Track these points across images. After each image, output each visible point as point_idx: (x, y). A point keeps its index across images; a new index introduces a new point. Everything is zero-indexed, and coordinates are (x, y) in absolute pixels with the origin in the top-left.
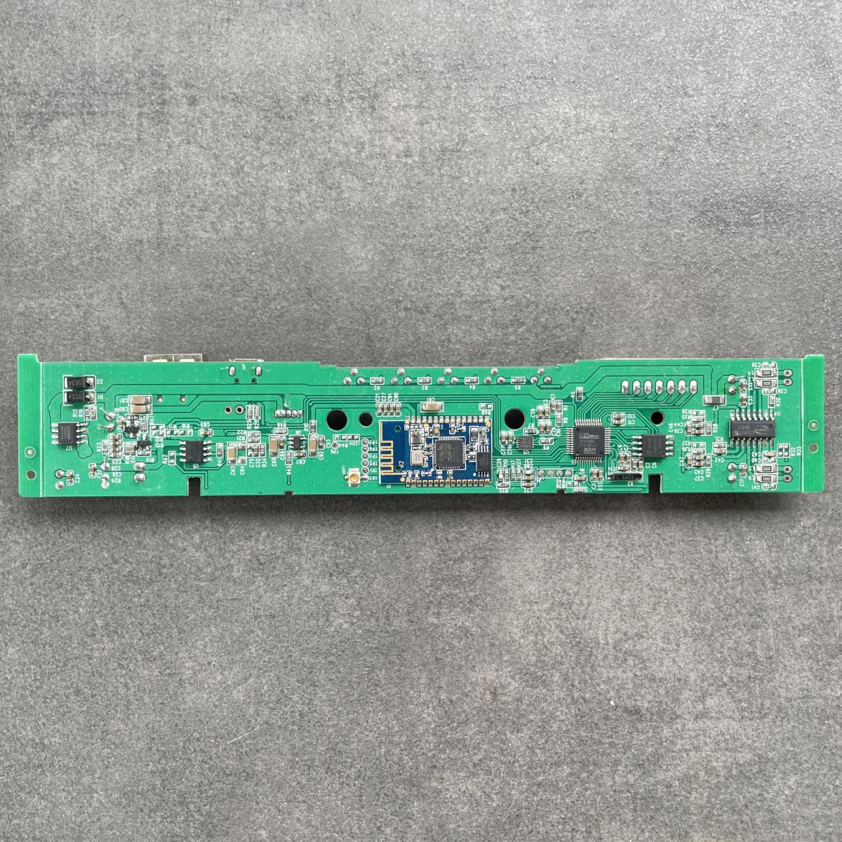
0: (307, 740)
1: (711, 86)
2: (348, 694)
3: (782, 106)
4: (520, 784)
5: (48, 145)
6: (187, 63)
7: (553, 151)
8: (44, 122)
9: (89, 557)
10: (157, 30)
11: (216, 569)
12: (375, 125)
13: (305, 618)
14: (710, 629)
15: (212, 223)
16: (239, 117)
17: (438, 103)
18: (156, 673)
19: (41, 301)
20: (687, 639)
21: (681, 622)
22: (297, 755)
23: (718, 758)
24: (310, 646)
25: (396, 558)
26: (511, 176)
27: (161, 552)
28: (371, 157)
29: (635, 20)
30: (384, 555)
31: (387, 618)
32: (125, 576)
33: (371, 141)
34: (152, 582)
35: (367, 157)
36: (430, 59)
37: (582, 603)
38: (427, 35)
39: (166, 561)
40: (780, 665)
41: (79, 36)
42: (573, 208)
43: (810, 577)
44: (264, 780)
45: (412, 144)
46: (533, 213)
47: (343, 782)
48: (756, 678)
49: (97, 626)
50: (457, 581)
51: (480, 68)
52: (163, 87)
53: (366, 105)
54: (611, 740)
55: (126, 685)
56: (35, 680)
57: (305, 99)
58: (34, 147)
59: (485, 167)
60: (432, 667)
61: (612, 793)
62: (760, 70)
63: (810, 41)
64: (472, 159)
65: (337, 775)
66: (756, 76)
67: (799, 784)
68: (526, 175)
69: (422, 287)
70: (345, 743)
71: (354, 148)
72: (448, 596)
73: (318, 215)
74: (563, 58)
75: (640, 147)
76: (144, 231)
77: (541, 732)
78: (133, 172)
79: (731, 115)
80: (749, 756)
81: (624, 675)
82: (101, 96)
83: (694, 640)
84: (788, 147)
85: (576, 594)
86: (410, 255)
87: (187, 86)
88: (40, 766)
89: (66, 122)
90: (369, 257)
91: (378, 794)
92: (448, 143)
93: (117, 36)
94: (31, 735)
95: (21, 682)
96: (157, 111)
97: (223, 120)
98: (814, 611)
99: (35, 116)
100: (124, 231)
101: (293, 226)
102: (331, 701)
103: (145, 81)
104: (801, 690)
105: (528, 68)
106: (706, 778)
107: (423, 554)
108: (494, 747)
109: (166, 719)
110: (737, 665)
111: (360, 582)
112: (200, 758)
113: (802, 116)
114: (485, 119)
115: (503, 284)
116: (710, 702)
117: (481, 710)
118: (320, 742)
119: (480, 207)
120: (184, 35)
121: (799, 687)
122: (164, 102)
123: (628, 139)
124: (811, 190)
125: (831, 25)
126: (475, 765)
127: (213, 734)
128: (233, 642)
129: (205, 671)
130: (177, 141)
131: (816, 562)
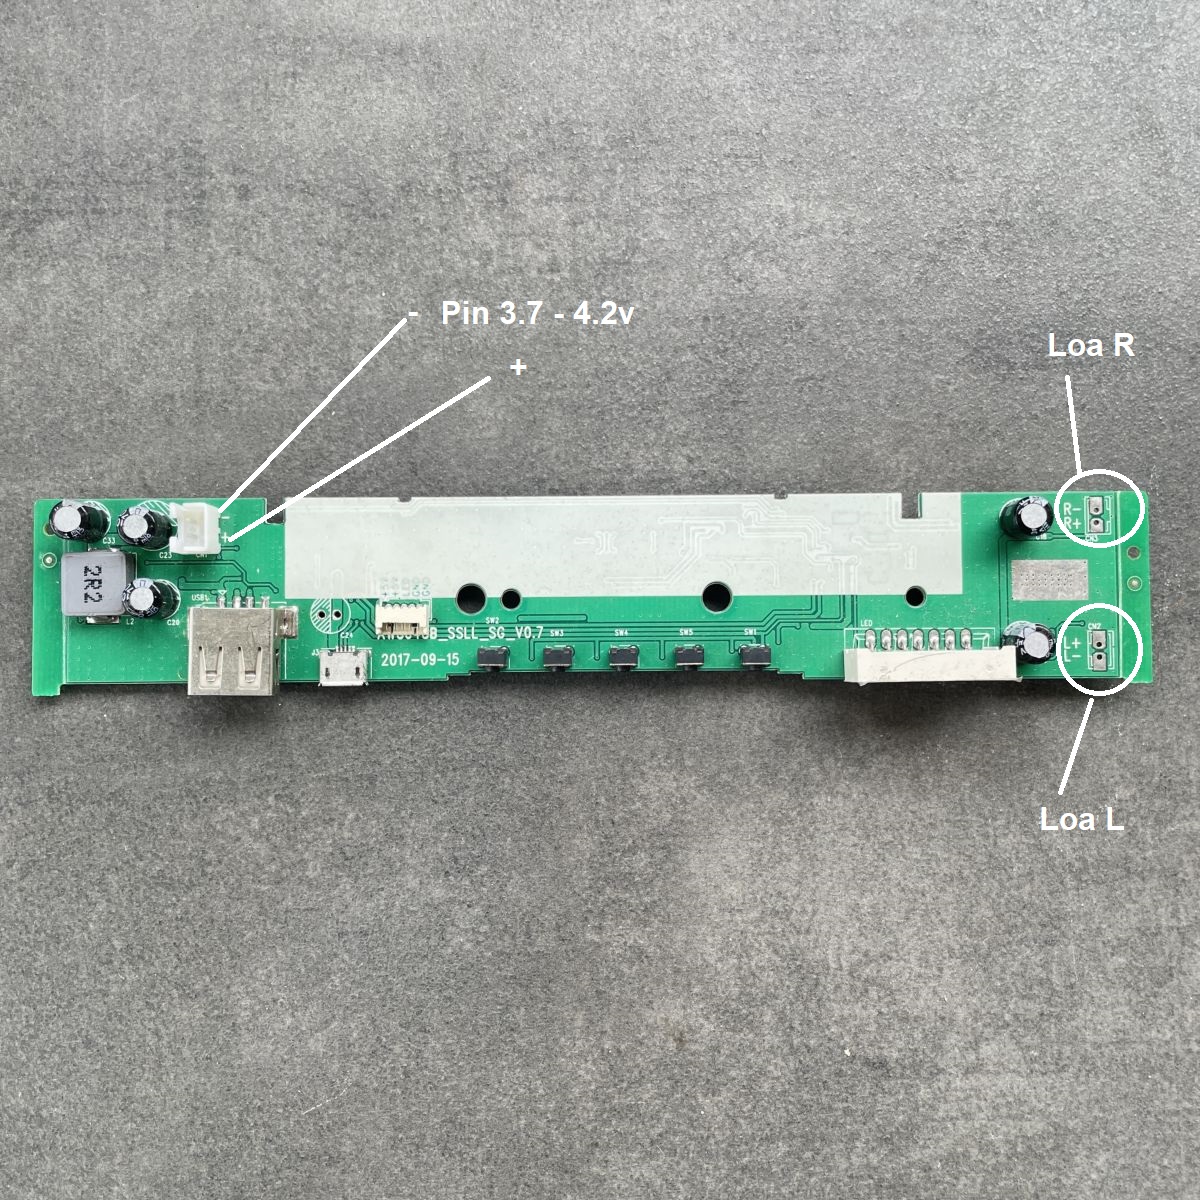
0: (414, 1109)
1: (988, 166)
2: (472, 1044)
3: (1091, 194)
4: (717, 1168)
5: (37, 258)
6: (235, 137)
7: (762, 261)
8: (31, 224)
9: (103, 850)
10: (191, 90)
11: (284, 867)
12: (506, 225)
13: (411, 935)
14: (986, 946)
15: (274, 369)
16: (310, 215)
17: (597, 194)
18: (200, 1014)
19: (29, 483)
20: (953, 961)
21: (945, 936)
22: (400, 1128)
23: (997, 1129)
24: (418, 975)
25: (539, 848)
26: (702, 300)
27: (205, 842)
28: (501, 272)
29: (879, 72)
30: (523, 844)
31: (528, 934)
32: (153, 877)
33: (501, 249)
34: (191, 886)
35: (495, 273)
36: (585, 129)
37: (804, 911)
38: (582, 95)
39: (211, 855)
40: (1085, 996)
41: (79, 98)
42: (790, 345)
43: (1128, 870)
44: (355, 1166)
45: (560, 253)
46: (734, 352)
47: (466, 1168)
48: (1051, 1015)
49: (115, 949)
50: (626, 880)
51: (656, 142)
52: (201, 173)
53: (493, 196)
54: (845, 1105)
55: (156, 1033)
56: (28, 1026)
57: (405, 189)
58: (17, 261)
59: (665, 286)
60: (592, 1003)
61: (846, 1180)
62: (1059, 143)
63: (1132, 99)
64: (645, 275)
65: (458, 1158)
66: (1053, 151)
67: (1112, 1165)
68: (723, 298)
69: (575, 459)
70: (469, 1112)
71: (477, 259)
72: (613, 902)
73: (425, 357)
74: (775, 127)
75: (887, 256)
76: (175, 381)
77: (746, 1094)
78: (160, 296)
79: (1017, 208)
80: (1040, 1126)
81: (865, 1012)
82: (113, 187)
83: (963, 963)
84: (1099, 255)
85: (797, 897)
86: (558, 414)
87: (236, 170)
88: (37, 1147)
89: (61, 225)
90: (500, 417)
91: (515, 1184)
92: (611, 252)
93: (133, 98)
94: (23, 1104)
95: (7, 1030)
96: (192, 208)
97: (288, 220)
98: (1134, 920)
99: (16, 216)
100: (147, 381)
101: (391, 374)
102: (449, 1053)
103: (174, 164)
104: (1115, 1031)
105: (726, 141)
106: (980, 1157)
107: (578, 842)
108: (679, 1115)
109: (214, 1079)
110: (1024, 997)
111: (488, 884)
112: (262, 1135)
113: (1119, 210)
114: (665, 216)
115: (692, 455)
116: (987, 1050)
117: (661, 1064)
118: (432, 1110)
119: (658, 345)
120: (232, 96)
121: (1112, 1027)
122: (203, 195)
123: (870, 244)
124: (1131, 316)
125: (1162, 74)
126: (652, 1143)
127: (281, 1101)
128: (308, 970)
129: (269, 1011)
130: (222, 251)
131: (1136, 850)
